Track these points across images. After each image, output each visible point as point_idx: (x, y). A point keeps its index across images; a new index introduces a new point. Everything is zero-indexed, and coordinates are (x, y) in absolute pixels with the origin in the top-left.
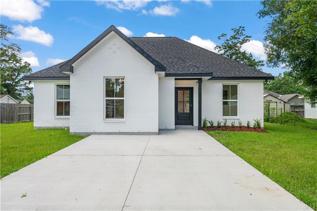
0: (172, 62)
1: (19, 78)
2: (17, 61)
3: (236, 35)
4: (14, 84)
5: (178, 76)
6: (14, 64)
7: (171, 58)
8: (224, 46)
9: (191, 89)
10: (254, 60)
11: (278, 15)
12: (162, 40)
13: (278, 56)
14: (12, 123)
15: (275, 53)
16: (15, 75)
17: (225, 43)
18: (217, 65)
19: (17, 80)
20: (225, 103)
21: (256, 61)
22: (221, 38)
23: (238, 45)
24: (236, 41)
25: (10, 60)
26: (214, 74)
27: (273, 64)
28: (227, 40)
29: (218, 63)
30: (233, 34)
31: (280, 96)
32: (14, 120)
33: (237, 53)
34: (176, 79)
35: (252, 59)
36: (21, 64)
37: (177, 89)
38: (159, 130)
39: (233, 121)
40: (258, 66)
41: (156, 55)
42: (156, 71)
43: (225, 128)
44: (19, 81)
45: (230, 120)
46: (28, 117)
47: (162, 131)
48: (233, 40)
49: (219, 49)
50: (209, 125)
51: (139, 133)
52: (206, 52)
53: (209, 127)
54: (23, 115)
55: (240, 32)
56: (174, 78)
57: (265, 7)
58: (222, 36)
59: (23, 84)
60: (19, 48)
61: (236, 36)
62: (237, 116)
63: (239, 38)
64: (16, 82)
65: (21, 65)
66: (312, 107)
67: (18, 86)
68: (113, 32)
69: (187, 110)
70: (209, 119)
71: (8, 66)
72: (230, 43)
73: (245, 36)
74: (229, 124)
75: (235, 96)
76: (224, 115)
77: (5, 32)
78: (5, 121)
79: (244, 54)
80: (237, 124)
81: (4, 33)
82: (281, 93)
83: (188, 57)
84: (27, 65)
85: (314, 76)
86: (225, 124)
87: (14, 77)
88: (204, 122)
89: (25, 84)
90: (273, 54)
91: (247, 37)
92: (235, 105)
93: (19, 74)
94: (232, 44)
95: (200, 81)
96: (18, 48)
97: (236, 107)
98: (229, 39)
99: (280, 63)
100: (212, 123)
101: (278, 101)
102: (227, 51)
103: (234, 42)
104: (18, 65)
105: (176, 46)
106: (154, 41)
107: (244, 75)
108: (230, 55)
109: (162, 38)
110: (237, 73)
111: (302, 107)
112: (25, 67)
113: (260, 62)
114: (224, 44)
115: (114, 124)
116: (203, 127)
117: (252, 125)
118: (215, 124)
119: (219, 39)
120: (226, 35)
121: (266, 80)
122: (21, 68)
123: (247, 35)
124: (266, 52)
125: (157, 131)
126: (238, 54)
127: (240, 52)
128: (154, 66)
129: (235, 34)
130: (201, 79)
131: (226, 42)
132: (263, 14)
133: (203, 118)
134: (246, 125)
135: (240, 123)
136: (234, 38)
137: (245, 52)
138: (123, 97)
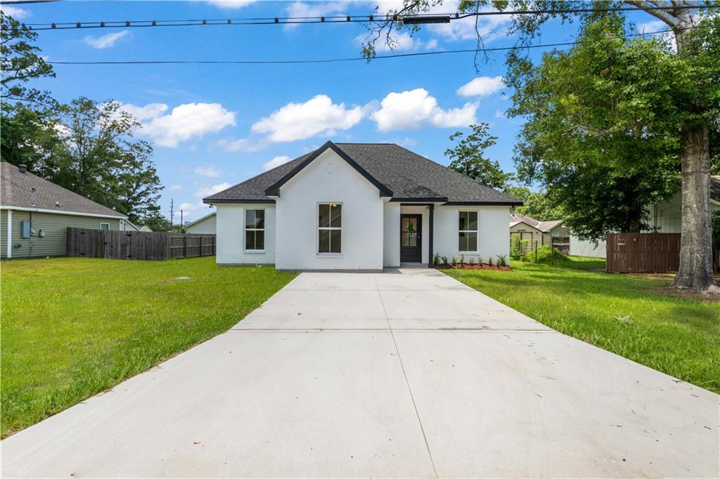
0: (396, 182)
1: (138, 191)
2: (136, 165)
3: (476, 134)
4: (130, 200)
5: (404, 201)
6: (131, 170)
7: (393, 177)
8: (459, 150)
9: (419, 217)
10: (502, 172)
11: (533, 114)
12: (376, 148)
13: (531, 172)
14: (162, 260)
15: (527, 168)
16: (132, 187)
17: (461, 146)
18: (452, 186)
19: (135, 195)
20: (461, 235)
21: (505, 173)
22: (454, 138)
23: (479, 148)
24: (475, 143)
25: (124, 162)
26: (450, 200)
27: (524, 182)
28: (463, 142)
29: (453, 182)
30: (472, 133)
31: (540, 223)
32: (166, 256)
33: (477, 160)
34: (401, 205)
35: (499, 170)
36: (142, 170)
37: (403, 216)
38: (384, 267)
39: (472, 257)
40: (507, 180)
41: (373, 173)
42: (381, 196)
43: (463, 265)
44: (139, 195)
45: (468, 256)
46: (181, 253)
47: (387, 269)
48: (471, 142)
49: (451, 155)
50: (442, 262)
51: (360, 270)
52: (437, 167)
53: (442, 264)
54: (176, 249)
55: (482, 130)
56: (399, 203)
57: (515, 104)
58: (456, 135)
59: (145, 201)
60: (150, 148)
61: (476, 136)
62: (476, 250)
63: (480, 140)
64: (135, 199)
65: (142, 172)
66: (579, 239)
67: (137, 204)
68: (330, 148)
69: (414, 244)
70: (442, 254)
71: (121, 173)
72: (468, 145)
73: (489, 137)
74: (467, 260)
75: (474, 222)
76: (460, 250)
77: (129, 123)
78: (152, 257)
79: (487, 162)
80: (476, 261)
81: (127, 124)
82: (542, 218)
83: (414, 174)
84: (151, 171)
85: (577, 200)
86: (462, 261)
87: (131, 190)
88: (436, 258)
89: (148, 202)
90: (525, 170)
91: (492, 138)
92: (474, 236)
93: (138, 186)
94: (470, 148)
95: (431, 207)
96: (148, 148)
97: (476, 238)
98: (466, 141)
99: (534, 181)
100: (445, 260)
101: (534, 231)
102: (463, 158)
103: (472, 145)
104: (137, 171)
105: (396, 158)
106: (366, 149)
107: (486, 200)
108: (468, 163)
109: (376, 146)
110: (477, 197)
111: (567, 240)
112: (148, 174)
113: (510, 174)
114: (459, 148)
115: (329, 260)
116: (434, 264)
117: (495, 262)
118: (450, 261)
119: (452, 139)
120: (461, 134)
121: (513, 206)
122: (142, 175)
123: (491, 135)
124: (517, 166)
125: (382, 268)
126: (478, 162)
127: (482, 160)
128: (379, 191)
129: (474, 133)
130: (433, 205)
131: (461, 144)
132: (513, 113)
133: (435, 253)
134: (488, 263)
135: (480, 260)
136: (473, 138)
137: (488, 160)
138: (340, 227)
